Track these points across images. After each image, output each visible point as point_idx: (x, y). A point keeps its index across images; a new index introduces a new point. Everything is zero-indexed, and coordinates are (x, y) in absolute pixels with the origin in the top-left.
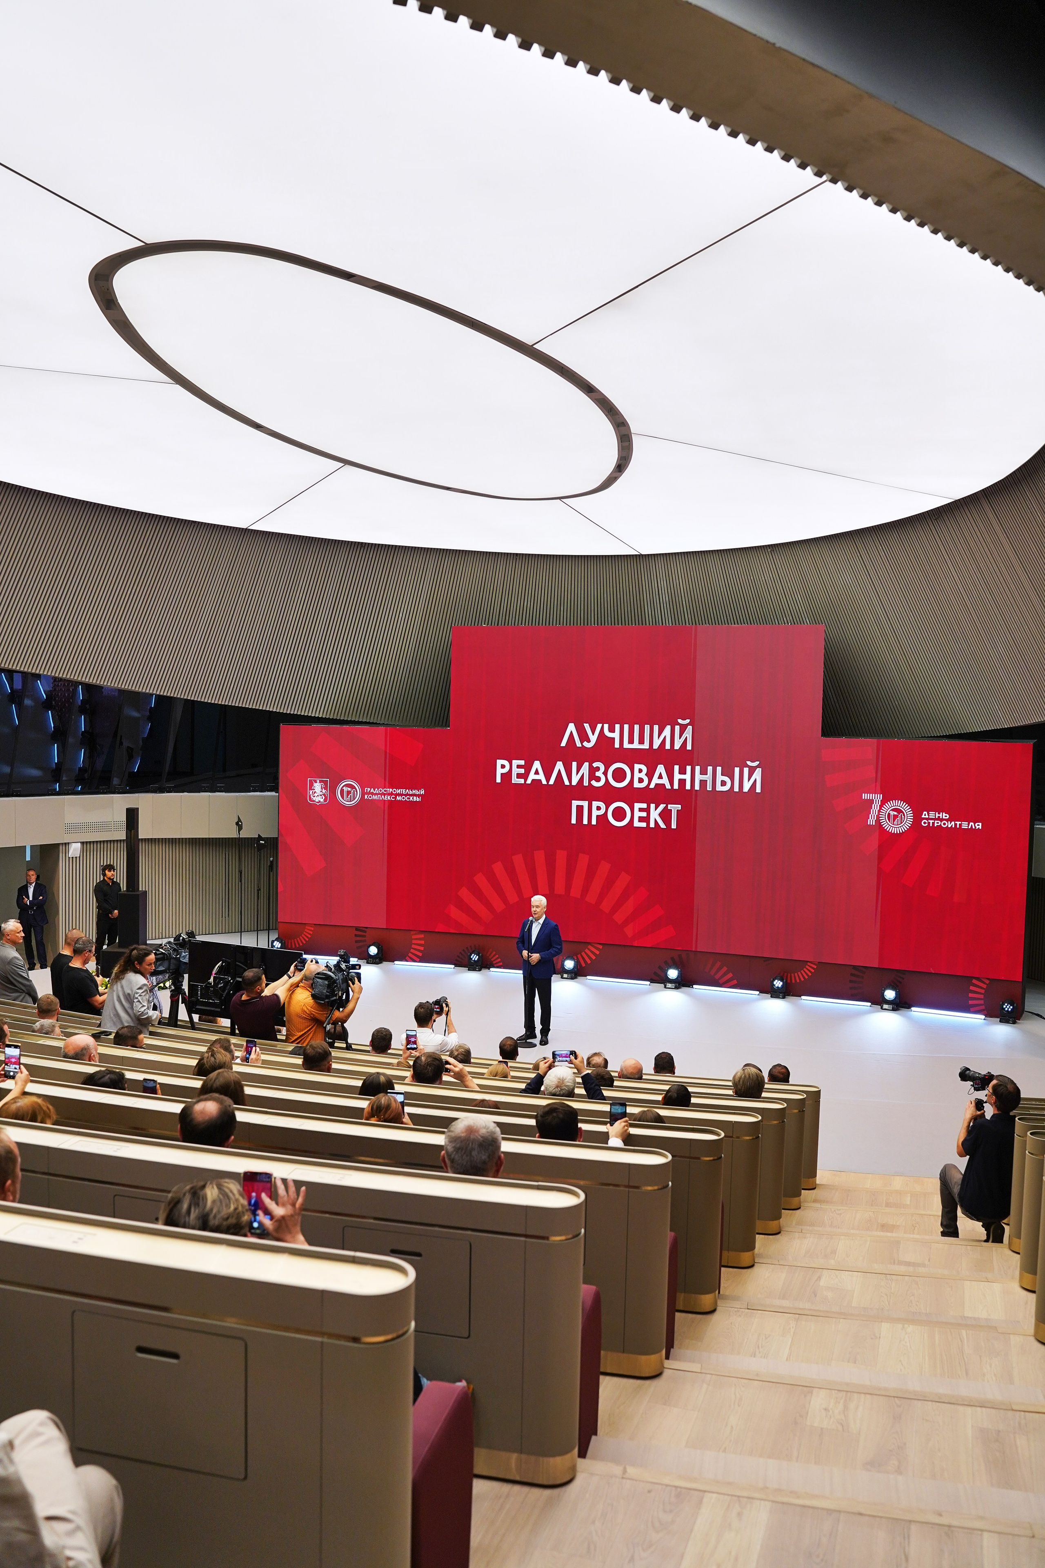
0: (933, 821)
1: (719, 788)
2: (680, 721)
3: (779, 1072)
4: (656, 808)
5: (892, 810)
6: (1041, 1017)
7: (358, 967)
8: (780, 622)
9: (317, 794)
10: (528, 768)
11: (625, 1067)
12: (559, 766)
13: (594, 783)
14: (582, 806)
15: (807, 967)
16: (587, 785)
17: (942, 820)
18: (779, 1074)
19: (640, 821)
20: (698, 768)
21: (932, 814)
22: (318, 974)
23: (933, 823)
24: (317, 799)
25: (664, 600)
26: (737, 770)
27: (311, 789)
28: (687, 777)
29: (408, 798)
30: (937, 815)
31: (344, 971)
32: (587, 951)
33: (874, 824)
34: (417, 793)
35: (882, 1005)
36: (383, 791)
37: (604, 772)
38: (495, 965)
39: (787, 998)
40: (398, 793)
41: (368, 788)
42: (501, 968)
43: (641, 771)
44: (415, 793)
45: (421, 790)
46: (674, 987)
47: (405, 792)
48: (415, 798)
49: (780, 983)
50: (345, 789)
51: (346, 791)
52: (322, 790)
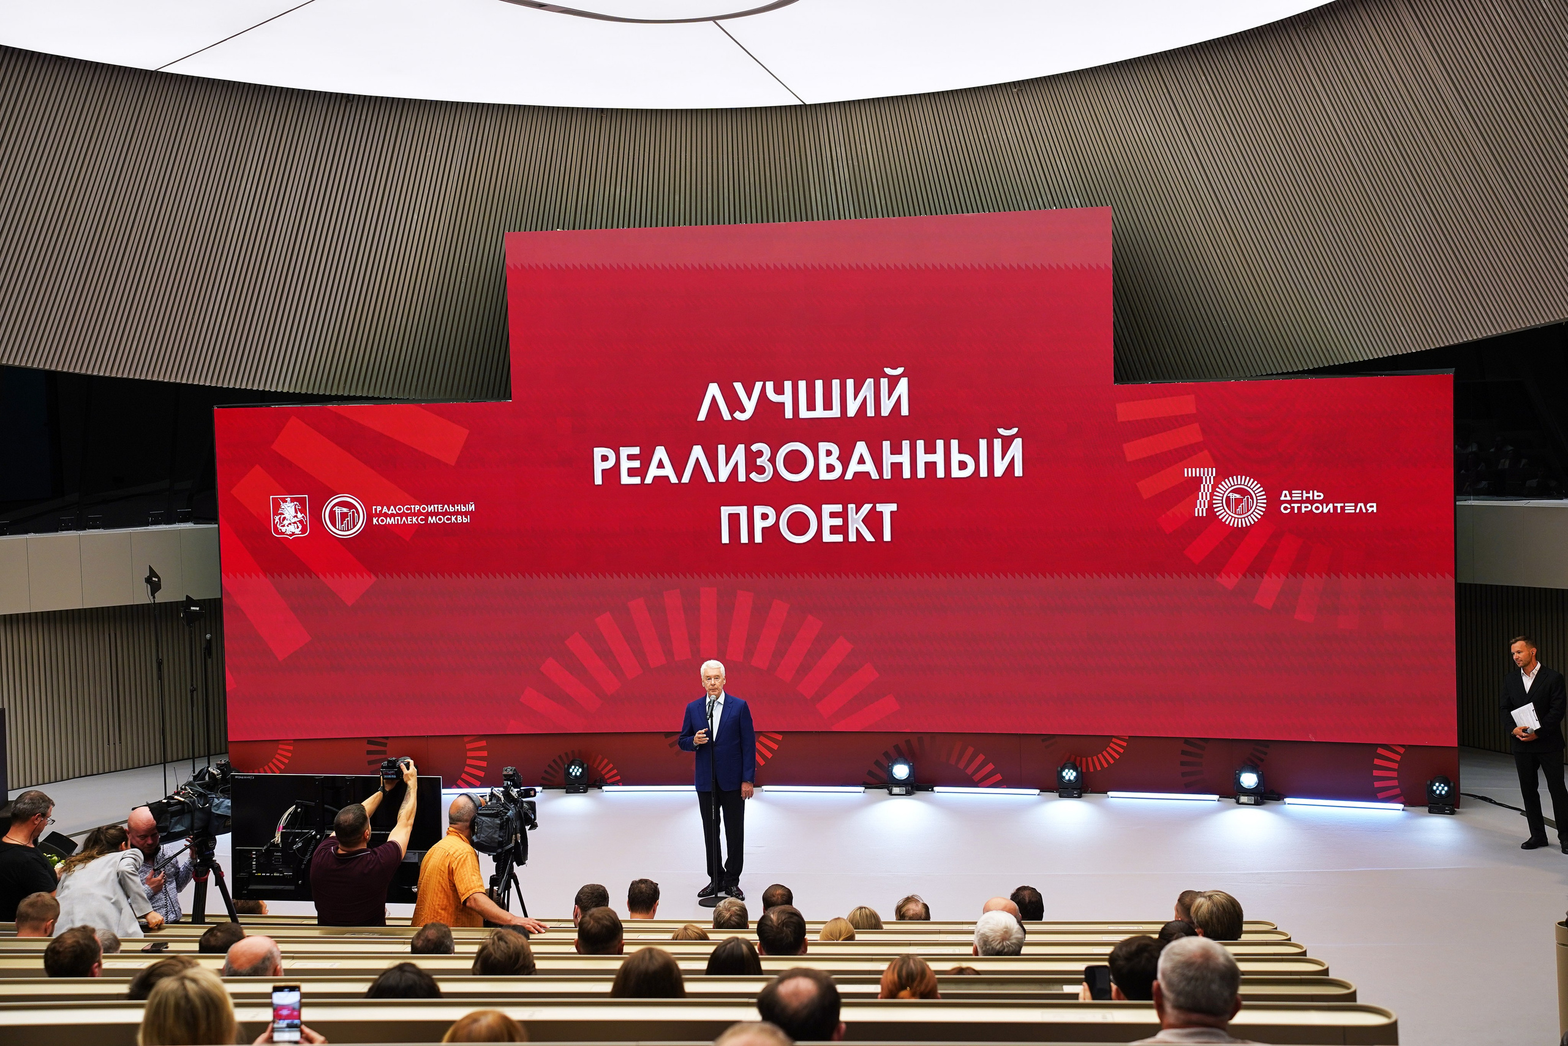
0: (1299, 505)
1: (956, 473)
2: (888, 371)
4: (857, 513)
5: (1232, 491)
6: (1490, 801)
7: (532, 795)
8: (1031, 205)
9: (289, 522)
10: (645, 458)
12: (697, 452)
13: (754, 476)
14: (738, 515)
16: (744, 480)
17: (1313, 502)
19: (832, 533)
20: (920, 444)
21: (1297, 495)
23: (1299, 508)
24: (292, 529)
25: (842, 178)
26: (983, 443)
27: (276, 514)
28: (904, 459)
29: (448, 519)
30: (1305, 495)
33: (1205, 515)
34: (463, 510)
35: (1237, 797)
36: (404, 509)
37: (770, 458)
38: (609, 781)
39: (1085, 796)
40: (429, 511)
41: (378, 507)
42: (619, 785)
43: (829, 453)
44: (459, 510)
45: (470, 505)
46: (904, 793)
47: (441, 509)
48: (459, 517)
49: (1072, 774)
50: (337, 510)
51: (338, 513)
52: (297, 514)
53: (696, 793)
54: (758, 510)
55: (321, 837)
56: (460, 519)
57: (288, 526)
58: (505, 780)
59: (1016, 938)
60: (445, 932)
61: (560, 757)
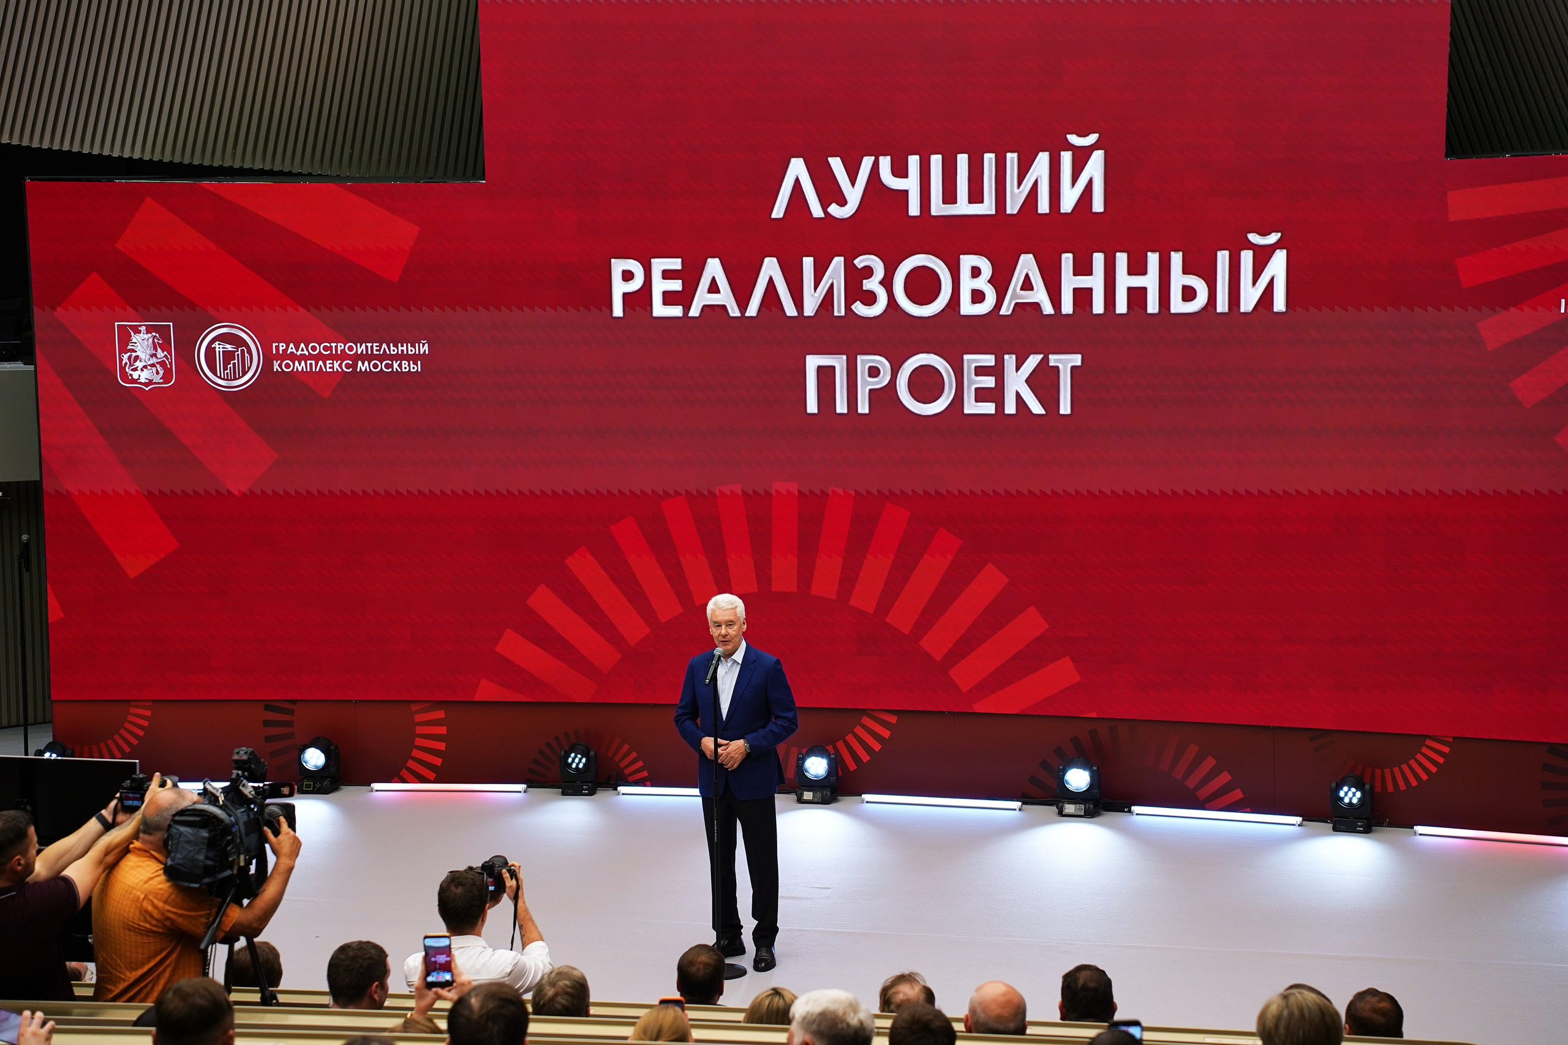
1: (1177, 306)
2: (1074, 139)
3: (1375, 1010)
4: (1018, 368)
7: (286, 790)
9: (145, 364)
10: (690, 276)
11: (980, 1004)
12: (770, 268)
13: (859, 308)
14: (833, 368)
15: (1424, 750)
18: (1374, 1016)
19: (978, 399)
20: (1122, 259)
22: (183, 812)
24: (147, 376)
26: (1223, 257)
27: (124, 349)
28: (1095, 282)
31: (251, 801)
32: (858, 730)
34: (410, 353)
36: (320, 349)
37: (883, 279)
38: (630, 779)
40: (359, 352)
41: (281, 344)
42: (646, 786)
43: (976, 272)
44: (405, 353)
45: (421, 344)
46: (1082, 813)
47: (377, 350)
48: (405, 364)
49: (1354, 794)
50: (217, 346)
51: (219, 351)
52: (156, 351)
56: (406, 366)
57: (142, 370)
61: (556, 739)
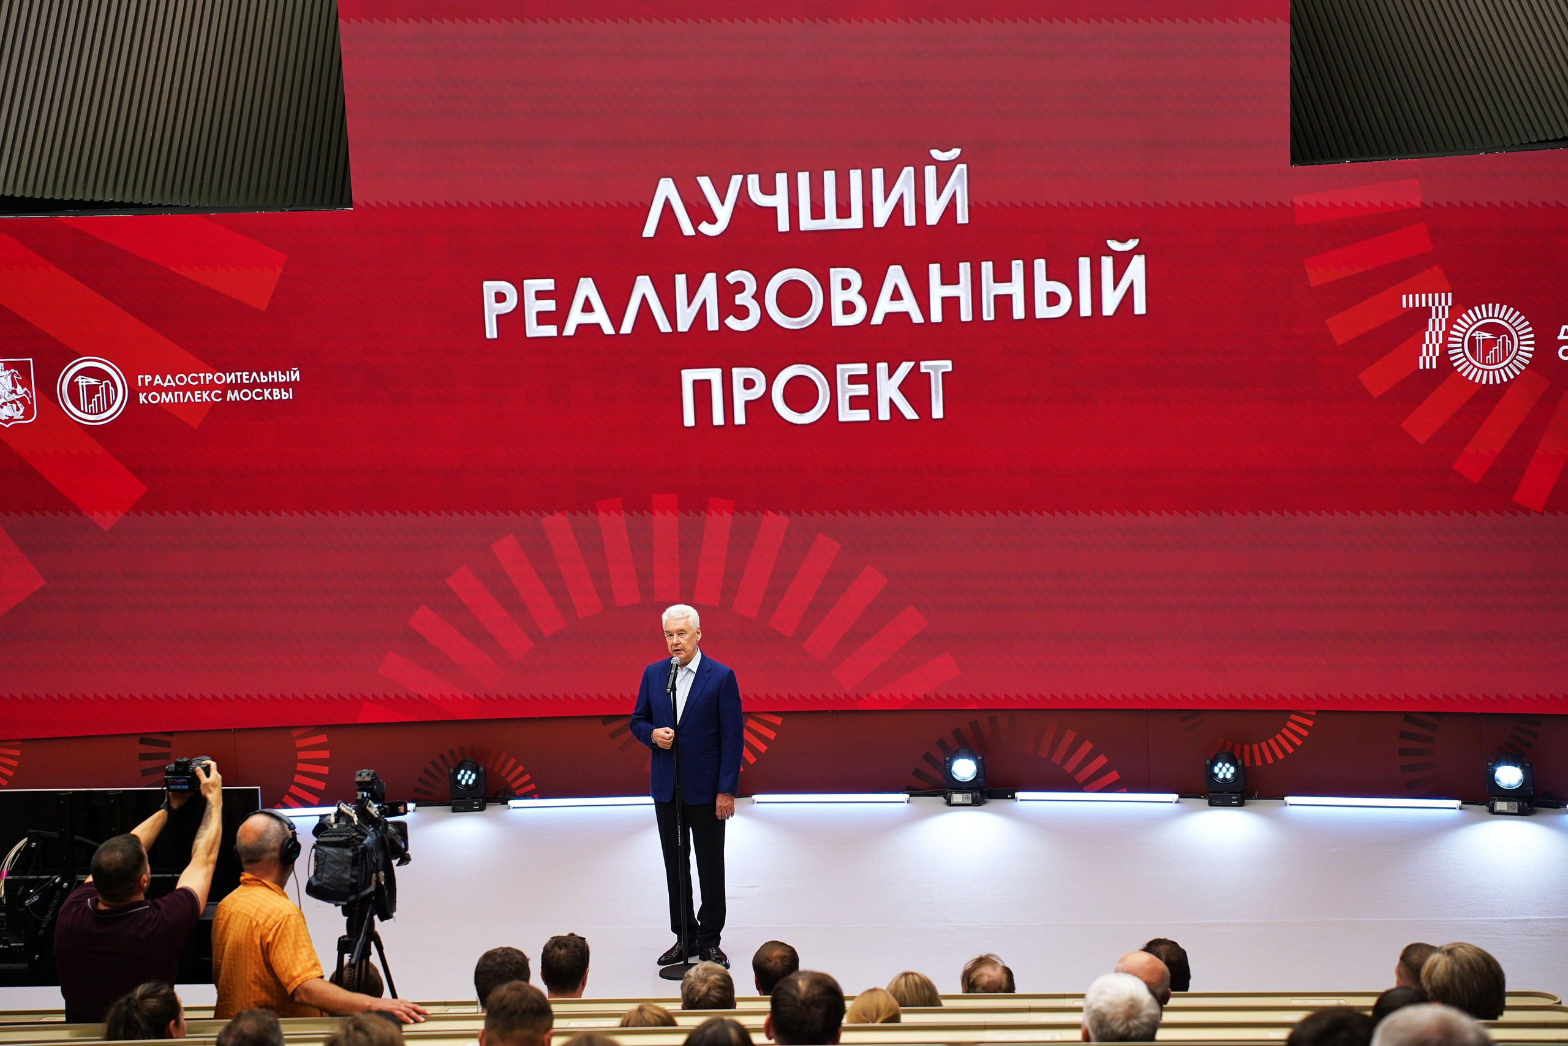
1: (1043, 311)
2: (937, 154)
4: (890, 376)
5: (1483, 328)
9: (5, 401)
10: (564, 296)
12: (643, 286)
13: (732, 322)
14: (709, 381)
16: (716, 328)
19: (852, 407)
20: (987, 268)
24: (3, 413)
26: (1084, 263)
28: (962, 291)
29: (258, 395)
33: (1434, 367)
34: (280, 380)
35: (1491, 803)
36: (187, 379)
37: (755, 293)
38: (517, 792)
39: (1248, 804)
40: (229, 382)
41: (146, 376)
42: (533, 798)
43: (846, 284)
44: (276, 381)
45: (292, 372)
46: (970, 802)
47: (246, 379)
48: (276, 392)
49: (1228, 769)
50: (80, 381)
51: (82, 386)
52: (16, 387)
53: (654, 806)
54: (739, 374)
55: (70, 886)
56: (278, 394)
58: (360, 790)
59: (1149, 1016)
60: (270, 1023)
61: (442, 756)
